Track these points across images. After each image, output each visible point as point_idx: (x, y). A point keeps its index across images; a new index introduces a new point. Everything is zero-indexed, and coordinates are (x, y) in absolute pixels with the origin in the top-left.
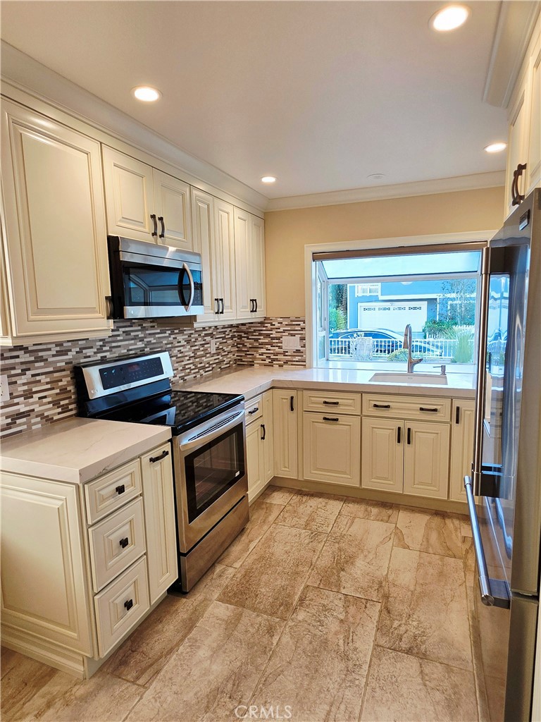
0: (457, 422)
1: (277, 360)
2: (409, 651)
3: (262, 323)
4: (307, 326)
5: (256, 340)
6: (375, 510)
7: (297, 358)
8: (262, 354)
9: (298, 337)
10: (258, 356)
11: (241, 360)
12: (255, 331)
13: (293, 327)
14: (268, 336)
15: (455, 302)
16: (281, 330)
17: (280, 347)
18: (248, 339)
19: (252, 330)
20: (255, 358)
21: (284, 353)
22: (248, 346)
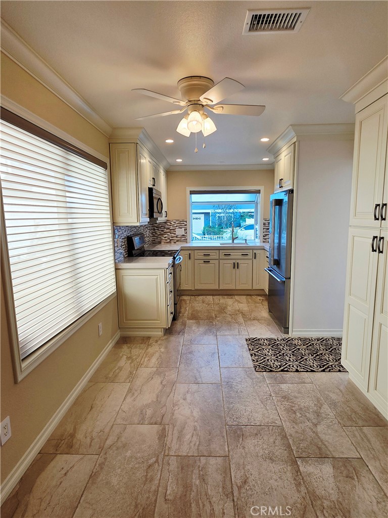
0: (255, 258)
1: (173, 240)
2: (254, 320)
3: (165, 223)
4: (188, 223)
5: (163, 231)
6: (226, 297)
7: (183, 239)
8: (165, 237)
9: (183, 229)
10: (163, 238)
11: (155, 241)
12: (162, 226)
13: (181, 224)
14: (169, 228)
15: (221, 215)
16: (175, 226)
17: (175, 234)
18: (158, 230)
19: (160, 226)
20: (162, 239)
21: (177, 237)
22: (158, 233)
